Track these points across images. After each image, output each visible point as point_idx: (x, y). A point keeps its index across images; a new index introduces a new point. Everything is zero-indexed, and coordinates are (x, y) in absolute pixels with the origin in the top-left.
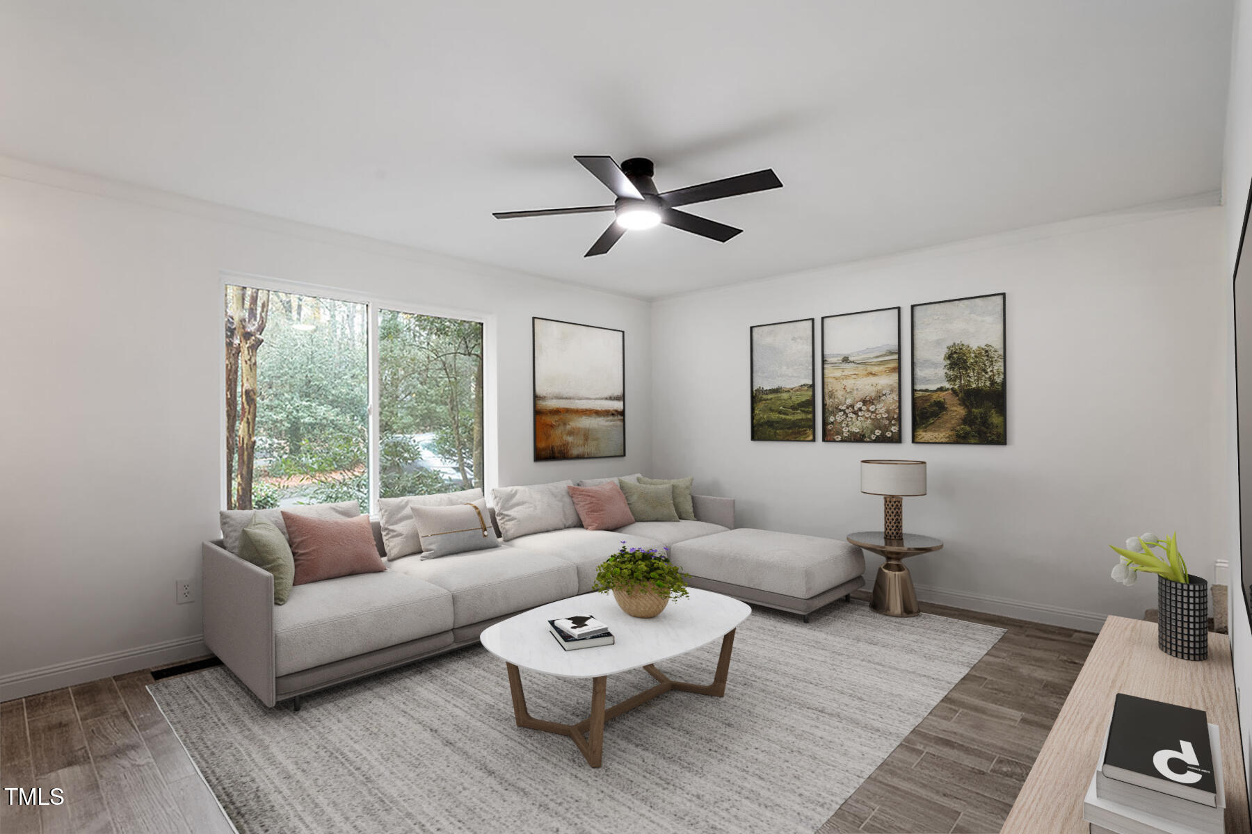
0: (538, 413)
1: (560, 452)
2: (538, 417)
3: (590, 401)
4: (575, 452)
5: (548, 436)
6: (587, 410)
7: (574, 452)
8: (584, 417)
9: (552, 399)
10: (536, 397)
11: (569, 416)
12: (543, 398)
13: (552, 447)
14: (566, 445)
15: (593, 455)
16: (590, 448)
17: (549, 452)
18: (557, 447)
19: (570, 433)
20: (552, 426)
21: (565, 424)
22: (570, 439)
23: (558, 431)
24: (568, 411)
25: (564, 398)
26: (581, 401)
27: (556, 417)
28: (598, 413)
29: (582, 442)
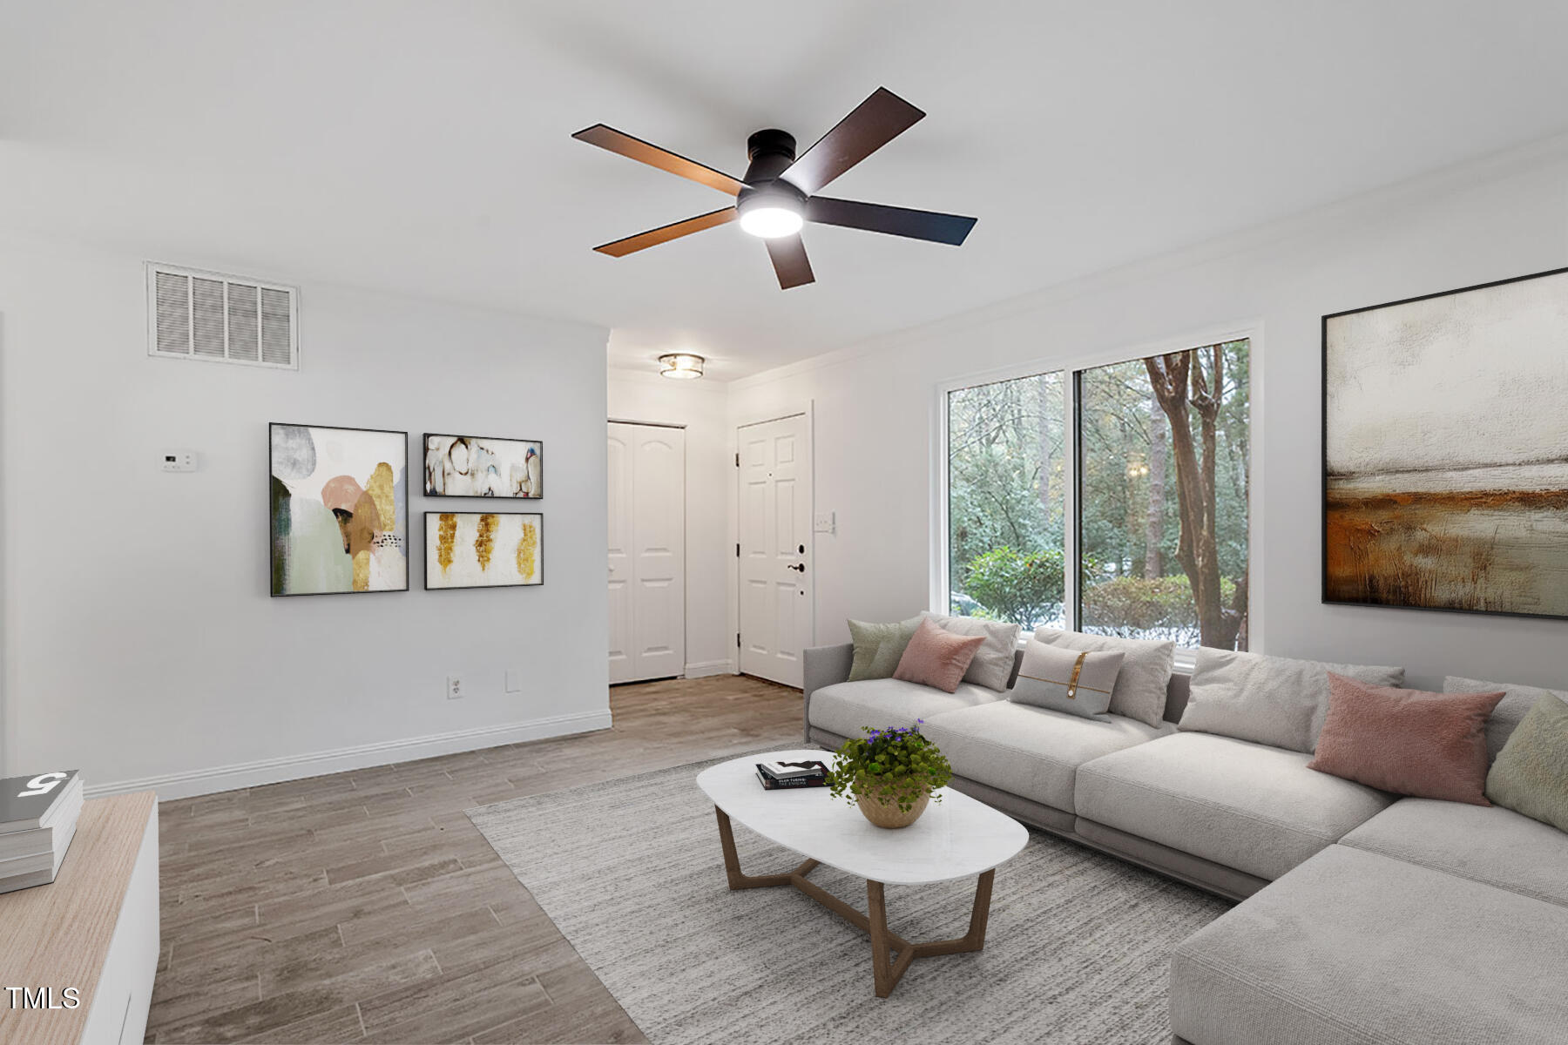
0: (1331, 506)
1: (1396, 590)
2: (1334, 515)
3: (1497, 472)
4: (1442, 593)
5: (1359, 555)
6: (1486, 494)
7: (1435, 594)
8: (1474, 511)
9: (1373, 474)
10: (1328, 475)
11: (1421, 511)
12: (1349, 476)
13: (1372, 578)
14: (1413, 574)
15: (1507, 608)
16: (1499, 587)
17: (1361, 588)
18: (1386, 579)
19: (1426, 549)
20: (1371, 533)
21: (1409, 528)
22: (1426, 563)
23: (1391, 544)
24: (1418, 498)
25: (1402, 472)
26: (1465, 473)
27: (1384, 515)
28: (1529, 500)
29: (1466, 572)
